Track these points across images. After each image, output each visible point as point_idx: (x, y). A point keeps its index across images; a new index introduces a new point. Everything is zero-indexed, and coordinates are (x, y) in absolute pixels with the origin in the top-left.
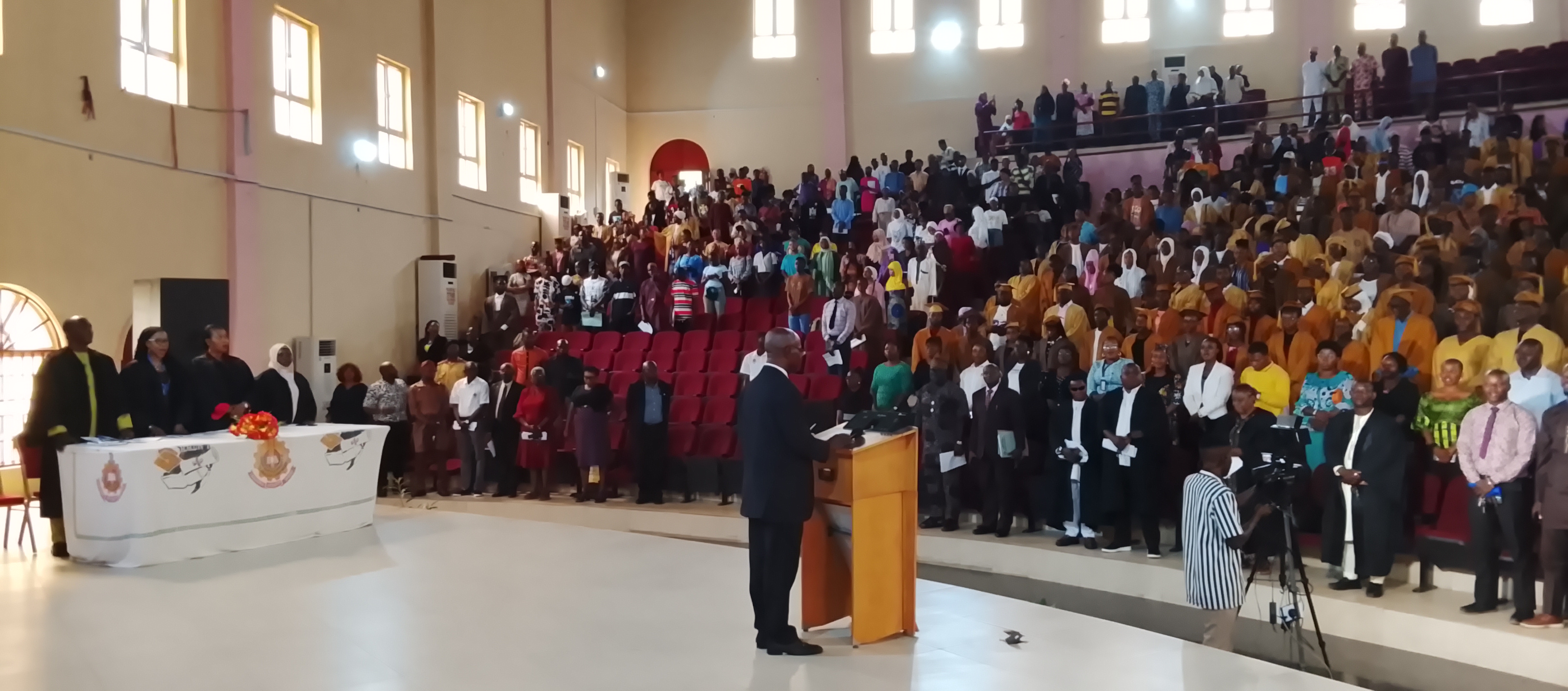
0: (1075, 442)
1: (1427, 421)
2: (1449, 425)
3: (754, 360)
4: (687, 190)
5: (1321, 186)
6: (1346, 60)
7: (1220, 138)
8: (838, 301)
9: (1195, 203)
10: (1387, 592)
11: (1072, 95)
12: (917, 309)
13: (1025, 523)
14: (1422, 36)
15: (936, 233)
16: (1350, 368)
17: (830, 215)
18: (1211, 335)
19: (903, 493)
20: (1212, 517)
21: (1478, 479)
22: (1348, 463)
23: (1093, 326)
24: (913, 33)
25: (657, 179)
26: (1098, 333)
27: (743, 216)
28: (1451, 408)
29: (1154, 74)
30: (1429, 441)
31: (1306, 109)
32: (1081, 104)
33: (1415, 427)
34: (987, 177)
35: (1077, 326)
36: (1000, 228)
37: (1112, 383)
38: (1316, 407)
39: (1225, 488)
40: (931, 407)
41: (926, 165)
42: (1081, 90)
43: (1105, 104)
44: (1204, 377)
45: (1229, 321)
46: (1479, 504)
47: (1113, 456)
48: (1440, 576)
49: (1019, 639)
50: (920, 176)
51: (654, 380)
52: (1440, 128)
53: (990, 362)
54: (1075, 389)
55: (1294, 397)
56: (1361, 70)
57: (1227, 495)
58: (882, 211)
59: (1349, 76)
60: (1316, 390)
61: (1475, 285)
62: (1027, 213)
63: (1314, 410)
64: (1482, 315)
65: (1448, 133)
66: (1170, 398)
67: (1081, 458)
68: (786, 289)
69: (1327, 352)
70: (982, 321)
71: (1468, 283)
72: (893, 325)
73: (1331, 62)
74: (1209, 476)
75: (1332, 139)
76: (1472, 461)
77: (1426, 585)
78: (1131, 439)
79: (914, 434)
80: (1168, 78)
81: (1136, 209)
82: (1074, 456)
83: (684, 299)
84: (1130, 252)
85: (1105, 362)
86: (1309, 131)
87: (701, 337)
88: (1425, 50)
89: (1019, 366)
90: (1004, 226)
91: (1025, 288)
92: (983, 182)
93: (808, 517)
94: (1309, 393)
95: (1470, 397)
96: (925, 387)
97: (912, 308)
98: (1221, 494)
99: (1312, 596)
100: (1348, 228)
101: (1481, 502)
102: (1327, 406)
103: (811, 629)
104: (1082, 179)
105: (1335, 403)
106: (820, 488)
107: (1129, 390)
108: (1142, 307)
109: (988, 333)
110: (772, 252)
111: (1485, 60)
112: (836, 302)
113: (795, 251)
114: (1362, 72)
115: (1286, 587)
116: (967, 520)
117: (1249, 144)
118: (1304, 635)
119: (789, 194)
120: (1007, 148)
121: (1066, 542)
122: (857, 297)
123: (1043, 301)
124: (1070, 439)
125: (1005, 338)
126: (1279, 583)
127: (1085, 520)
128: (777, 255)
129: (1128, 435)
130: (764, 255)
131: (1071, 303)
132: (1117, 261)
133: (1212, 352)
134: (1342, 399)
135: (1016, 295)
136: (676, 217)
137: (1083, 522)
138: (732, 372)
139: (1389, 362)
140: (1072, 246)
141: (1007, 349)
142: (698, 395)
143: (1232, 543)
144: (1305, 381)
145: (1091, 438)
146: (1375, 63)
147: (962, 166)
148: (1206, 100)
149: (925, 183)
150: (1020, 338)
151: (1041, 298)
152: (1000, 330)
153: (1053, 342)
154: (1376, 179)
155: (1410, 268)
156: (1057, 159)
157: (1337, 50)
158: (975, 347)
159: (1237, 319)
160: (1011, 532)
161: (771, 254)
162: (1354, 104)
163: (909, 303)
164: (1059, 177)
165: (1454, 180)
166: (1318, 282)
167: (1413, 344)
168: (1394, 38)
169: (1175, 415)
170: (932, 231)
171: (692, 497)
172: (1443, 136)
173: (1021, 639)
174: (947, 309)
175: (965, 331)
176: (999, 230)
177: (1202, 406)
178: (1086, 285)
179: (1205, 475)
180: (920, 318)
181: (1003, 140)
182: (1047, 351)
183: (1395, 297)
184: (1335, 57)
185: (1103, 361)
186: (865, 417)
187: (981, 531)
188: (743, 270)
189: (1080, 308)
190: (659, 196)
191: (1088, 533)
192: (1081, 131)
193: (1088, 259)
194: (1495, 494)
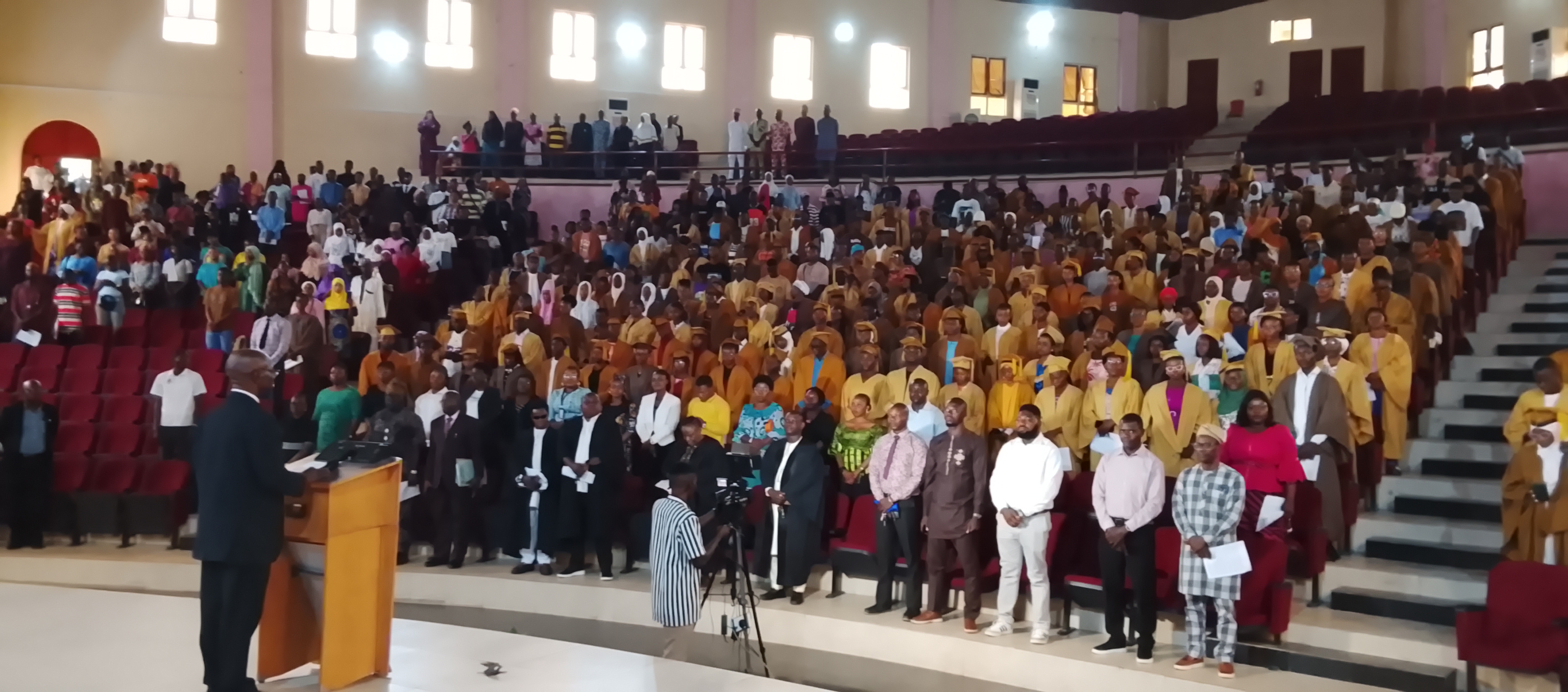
0: (535, 470)
1: (840, 447)
2: (855, 451)
4: (70, 179)
5: (748, 236)
6: (766, 122)
7: (659, 182)
8: (271, 318)
9: (640, 241)
10: (807, 600)
11: (520, 124)
12: (360, 330)
13: (478, 553)
14: (827, 110)
15: (383, 252)
16: (778, 399)
17: (255, 223)
18: (660, 367)
19: (383, 527)
20: (679, 539)
21: (882, 497)
22: (777, 486)
23: (549, 355)
24: (354, 39)
25: (32, 164)
26: (554, 362)
27: (147, 215)
28: (858, 436)
29: (601, 114)
30: (840, 465)
31: (731, 164)
32: (530, 133)
33: (831, 452)
34: (435, 198)
35: (533, 355)
36: (449, 250)
37: (570, 412)
38: (751, 435)
39: (692, 513)
40: (385, 434)
41: (367, 178)
42: (530, 121)
43: (553, 137)
44: (656, 407)
45: (675, 355)
46: (882, 519)
47: (572, 483)
48: (848, 583)
49: (498, 669)
50: (360, 188)
51: (34, 403)
52: (840, 191)
53: (449, 389)
54: (537, 418)
55: (734, 426)
56: (777, 133)
57: (692, 519)
58: (316, 223)
60: (751, 422)
61: (876, 332)
62: (476, 237)
63: (749, 438)
64: (880, 357)
65: (846, 197)
66: (625, 427)
67: (540, 485)
68: (205, 302)
69: (762, 385)
70: (437, 346)
71: (870, 330)
72: (336, 347)
73: (753, 124)
74: (676, 501)
75: (755, 193)
76: (879, 481)
77: (836, 591)
78: (590, 466)
80: (612, 117)
81: (585, 243)
82: (534, 483)
83: (72, 307)
84: (586, 285)
85: (565, 391)
86: (736, 184)
87: (94, 353)
88: (829, 122)
89: (478, 394)
90: (453, 249)
91: (483, 313)
92: (430, 203)
93: (274, 560)
94: (746, 422)
95: (873, 427)
96: (378, 413)
97: (354, 329)
98: (687, 519)
99: (757, 609)
100: (774, 275)
101: (883, 516)
102: (761, 434)
103: (268, 680)
104: (531, 208)
105: (767, 431)
107: (588, 418)
108: (596, 338)
109: (441, 358)
110: (187, 258)
111: (873, 136)
112: (268, 320)
113: (216, 259)
114: (778, 136)
115: (736, 600)
117: (685, 190)
118: (750, 644)
119: (204, 195)
120: (453, 170)
121: (522, 569)
122: (295, 314)
123: (497, 328)
124: (530, 466)
125: (459, 364)
126: (730, 597)
127: (542, 547)
128: (193, 264)
129: (587, 462)
130: (177, 262)
131: (527, 331)
132: (571, 292)
133: (663, 384)
134: (773, 428)
135: (471, 321)
136: (63, 210)
137: (539, 549)
138: (135, 394)
139: (812, 396)
140: (530, 275)
141: (464, 377)
142: (91, 421)
143: (696, 562)
144: (743, 412)
145: (551, 466)
146: (789, 130)
147: (408, 183)
148: (648, 146)
149: (367, 196)
150: (477, 366)
151: (495, 325)
152: (455, 357)
153: (511, 370)
154: (791, 233)
155: (825, 312)
156: (507, 185)
157: (759, 113)
158: (433, 373)
159: (683, 354)
160: (465, 561)
161: (185, 262)
162: (771, 163)
163: (351, 323)
164: (508, 204)
165: (853, 239)
166: (750, 322)
167: (828, 381)
168: (805, 109)
169: (629, 442)
170: (378, 249)
171: (82, 539)
172: (841, 199)
173: (501, 670)
174: (399, 332)
175: (418, 356)
176: (447, 253)
177: (653, 433)
178: (541, 314)
179: (673, 500)
180: (364, 340)
181: (450, 161)
182: (505, 378)
183: (815, 338)
184: (757, 120)
185: (562, 390)
187: (432, 563)
188: (149, 278)
189: (536, 337)
190: (35, 185)
191: (543, 559)
192: (529, 161)
193: (544, 288)
194: (894, 510)
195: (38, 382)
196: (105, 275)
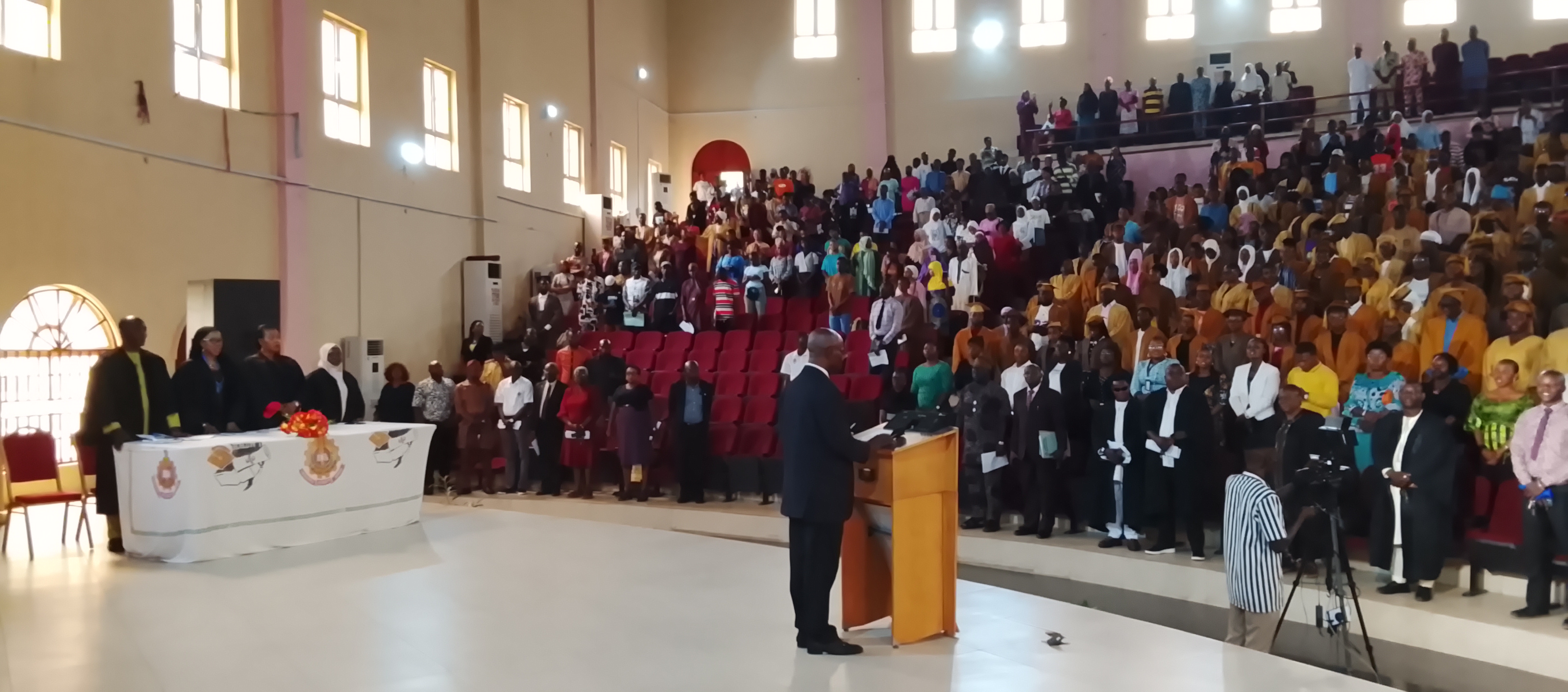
0: (1117, 443)
1: (1479, 422)
2: (1498, 427)
3: (795, 360)
4: (728, 190)
5: (1370, 184)
6: (1396, 55)
7: (1267, 136)
8: (884, 300)
9: (1241, 202)
10: (1436, 596)
11: (1115, 93)
12: (958, 309)
13: (1067, 524)
14: (1473, 31)
15: (977, 233)
16: (1400, 368)
17: (870, 215)
18: (1258, 336)
19: (943, 493)
20: (1256, 519)
21: (1529, 481)
22: (1397, 466)
23: (1137, 326)
24: (954, 33)
25: (698, 180)
26: (1141, 333)
27: (784, 216)
28: (1500, 409)
29: (1200, 71)
30: (1479, 442)
31: (1354, 106)
32: (1125, 101)
33: (1468, 428)
34: (1029, 175)
35: (1120, 326)
36: (1042, 227)
37: (1157, 383)
38: (1365, 408)
39: (1270, 491)
40: (973, 406)
41: (967, 164)
42: (1125, 88)
43: (1149, 102)
44: (1250, 379)
45: (1274, 321)
46: (1529, 507)
47: (1157, 457)
48: (1491, 581)
49: (1060, 640)
50: (961, 174)
51: (696, 380)
52: (1492, 124)
53: (1032, 362)
54: (1118, 390)
55: (1343, 398)
56: (1411, 65)
57: (1272, 498)
58: (922, 210)
59: (1399, 72)
60: (1365, 391)
61: (1530, 285)
62: (1069, 212)
63: (1363, 411)
64: (1535, 316)
65: (1500, 130)
66: (1216, 399)
67: (1123, 459)
68: (827, 288)
69: (1376, 352)
70: (1024, 321)
71: (1522, 283)
72: (934, 325)
73: (1380, 58)
74: (1253, 478)
75: (1381, 136)
76: (1524, 463)
77: (1476, 589)
78: (1174, 440)
79: (954, 435)
80: (1213, 74)
81: (1180, 208)
82: (1117, 456)
83: (725, 298)
84: (1176, 251)
85: (1151, 362)
86: (1358, 128)
87: (742, 337)
88: (1477, 45)
89: (1060, 367)
90: (1046, 225)
91: (1070, 287)
92: (1025, 181)
93: (848, 518)
94: (1358, 393)
95: (1521, 399)
96: (967, 386)
97: (953, 308)
98: (1266, 497)
99: (1360, 600)
100: (1399, 226)
101: (1531, 504)
102: (1377, 407)
103: (851, 629)
104: (1126, 177)
105: (1385, 404)
106: (859, 489)
107: (1173, 391)
108: (1187, 307)
109: (1030, 333)
110: (814, 251)
111: (1539, 55)
112: (882, 303)
113: (836, 251)
114: (1411, 68)
115: (1332, 591)
116: (1008, 521)
117: (1296, 141)
118: (1351, 639)
119: (829, 193)
120: (1049, 147)
121: (1109, 544)
122: (899, 296)
123: (1085, 300)
124: (1113, 439)
125: (1047, 338)
126: (1325, 587)
127: (1128, 522)
128: (818, 255)
129: (1172, 436)
130: (805, 255)
131: (1114, 302)
132: (1162, 261)
133: (1259, 352)
134: (1392, 400)
135: (1058, 294)
136: (718, 216)
137: (1126, 524)
138: (773, 371)
139: (1440, 362)
140: (1116, 245)
141: (1049, 349)
142: (739, 395)
143: (1275, 546)
144: (1354, 382)
145: (1134, 439)
146: (1425, 59)
147: (1004, 165)
148: (1252, 97)
149: (967, 182)
150: (1062, 338)
151: (1083, 298)
152: (1042, 330)
153: (1096, 343)
154: (1424, 178)
155: (1461, 266)
156: (1100, 158)
157: (1387, 46)
158: (1017, 347)
159: (1282, 319)
160: (1053, 533)
161: (812, 255)
162: (1403, 101)
163: (950, 302)
164: (1102, 176)
165: (1508, 177)
166: (1365, 281)
167: (1464, 345)
168: (1445, 33)
169: (1221, 415)
170: (973, 230)
171: (734, 496)
172: (1494, 132)
173: (1063, 641)
174: (988, 309)
175: (1006, 332)
176: (1041, 229)
177: (1248, 407)
178: (1128, 284)
179: (1249, 477)
180: (961, 318)
181: (1045, 139)
182: (1089, 351)
183: (1446, 296)
184: (1385, 53)
185: (1148, 361)
186: (906, 417)
187: (1022, 532)
188: (784, 270)
189: (1124, 308)
190: (700, 197)
191: (1131, 535)
192: (1124, 129)
193: (1131, 257)
194: (1546, 497)
195: (696, 363)
196: (750, 270)
